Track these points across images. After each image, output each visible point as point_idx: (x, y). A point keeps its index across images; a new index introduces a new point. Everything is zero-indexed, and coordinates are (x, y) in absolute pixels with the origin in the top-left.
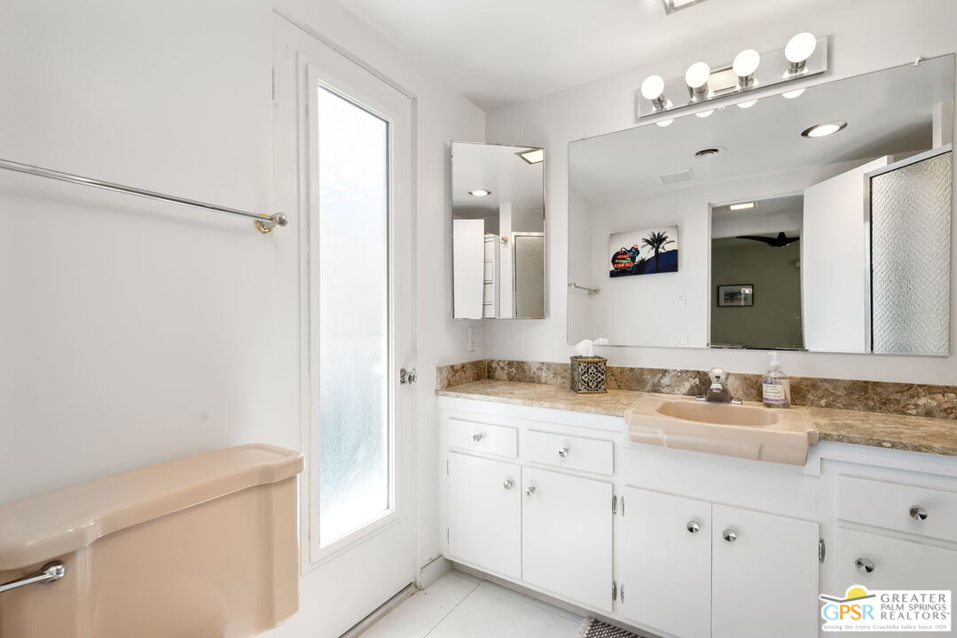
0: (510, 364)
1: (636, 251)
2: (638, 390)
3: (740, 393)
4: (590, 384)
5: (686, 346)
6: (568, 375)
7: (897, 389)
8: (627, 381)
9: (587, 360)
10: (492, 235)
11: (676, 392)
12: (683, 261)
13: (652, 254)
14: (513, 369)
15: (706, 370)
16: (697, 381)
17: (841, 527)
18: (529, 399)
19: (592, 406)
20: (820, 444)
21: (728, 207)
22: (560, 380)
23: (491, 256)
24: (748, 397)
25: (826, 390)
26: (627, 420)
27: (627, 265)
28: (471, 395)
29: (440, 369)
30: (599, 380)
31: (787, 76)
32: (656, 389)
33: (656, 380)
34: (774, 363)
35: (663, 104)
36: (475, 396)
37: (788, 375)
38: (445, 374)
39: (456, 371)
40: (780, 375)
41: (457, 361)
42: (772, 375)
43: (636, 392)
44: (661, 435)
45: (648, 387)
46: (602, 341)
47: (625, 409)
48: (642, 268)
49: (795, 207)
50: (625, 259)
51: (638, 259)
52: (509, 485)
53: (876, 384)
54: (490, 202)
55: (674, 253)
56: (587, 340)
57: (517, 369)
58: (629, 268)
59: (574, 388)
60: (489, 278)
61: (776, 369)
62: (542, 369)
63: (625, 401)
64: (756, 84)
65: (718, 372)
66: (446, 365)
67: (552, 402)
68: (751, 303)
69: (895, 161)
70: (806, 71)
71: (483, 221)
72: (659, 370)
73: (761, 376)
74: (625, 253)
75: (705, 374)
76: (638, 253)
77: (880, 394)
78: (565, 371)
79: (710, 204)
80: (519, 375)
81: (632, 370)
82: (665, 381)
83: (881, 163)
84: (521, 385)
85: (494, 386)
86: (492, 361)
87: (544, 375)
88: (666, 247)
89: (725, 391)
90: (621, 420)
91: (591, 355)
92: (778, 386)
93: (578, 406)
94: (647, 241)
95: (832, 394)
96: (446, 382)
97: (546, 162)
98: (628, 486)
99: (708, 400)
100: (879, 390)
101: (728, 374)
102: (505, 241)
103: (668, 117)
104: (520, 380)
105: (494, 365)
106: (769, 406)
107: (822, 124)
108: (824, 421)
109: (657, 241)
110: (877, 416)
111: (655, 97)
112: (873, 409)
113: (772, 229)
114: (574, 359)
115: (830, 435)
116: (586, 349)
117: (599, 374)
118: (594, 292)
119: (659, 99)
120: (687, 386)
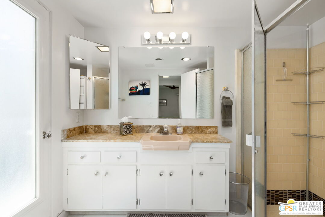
0: (95, 127)
1: (137, 87)
2: (142, 133)
3: (171, 131)
4: (127, 132)
5: (152, 118)
6: (118, 129)
7: (205, 127)
8: (139, 130)
9: (126, 124)
10: (84, 76)
11: (154, 132)
12: (151, 91)
13: (142, 89)
14: (97, 129)
15: (162, 125)
16: (160, 129)
17: (196, 165)
18: (105, 140)
19: (129, 140)
20: (192, 144)
21: (162, 77)
22: (115, 131)
23: (83, 84)
24: (173, 132)
25: (191, 129)
26: (141, 143)
27: (134, 92)
28: (79, 140)
29: (63, 131)
30: (130, 130)
31: (181, 42)
32: (148, 132)
33: (148, 129)
34: (179, 122)
35: (150, 41)
36: (81, 141)
37: (183, 125)
38: (66, 133)
39: (71, 131)
40: (181, 126)
41: (72, 127)
42: (179, 126)
43: (142, 134)
44: (152, 147)
45: (146, 132)
46: (130, 117)
47: (140, 140)
48: (139, 93)
49: (179, 79)
50: (134, 90)
51: (138, 90)
52: (97, 174)
53: (201, 126)
54: (83, 63)
55: (149, 89)
56: (125, 117)
57: (98, 128)
58: (135, 92)
59: (121, 134)
60: (82, 93)
61: (180, 124)
62: (108, 128)
63: (139, 137)
64: (174, 42)
65: (166, 125)
66: (66, 129)
67: (115, 140)
68: (166, 105)
69: (200, 70)
70: (185, 42)
71: (80, 70)
72: (149, 126)
73: (176, 126)
74: (134, 88)
75: (162, 126)
76: (138, 88)
77: (201, 129)
78: (117, 128)
79: (158, 75)
80: (99, 130)
81: (140, 126)
82: (151, 129)
83: (197, 70)
84: (100, 134)
85: (89, 136)
86: (87, 126)
87: (109, 130)
88: (146, 87)
89: (168, 131)
90: (139, 143)
91: (127, 122)
92: (180, 129)
93: (124, 140)
94: (141, 84)
95: (192, 130)
96: (66, 136)
97: (110, 52)
98: (141, 165)
99: (163, 134)
100: (201, 128)
101: (168, 126)
102: (90, 79)
103: (151, 46)
104: (99, 133)
105: (88, 127)
106: (178, 134)
107: (186, 58)
108: (192, 137)
109: (144, 85)
110: (201, 135)
111: (148, 39)
112: (200, 133)
113: (171, 84)
114: (121, 124)
115: (194, 141)
116: (125, 120)
117: (130, 129)
118: (123, 100)
119: (149, 40)
120: (157, 130)
